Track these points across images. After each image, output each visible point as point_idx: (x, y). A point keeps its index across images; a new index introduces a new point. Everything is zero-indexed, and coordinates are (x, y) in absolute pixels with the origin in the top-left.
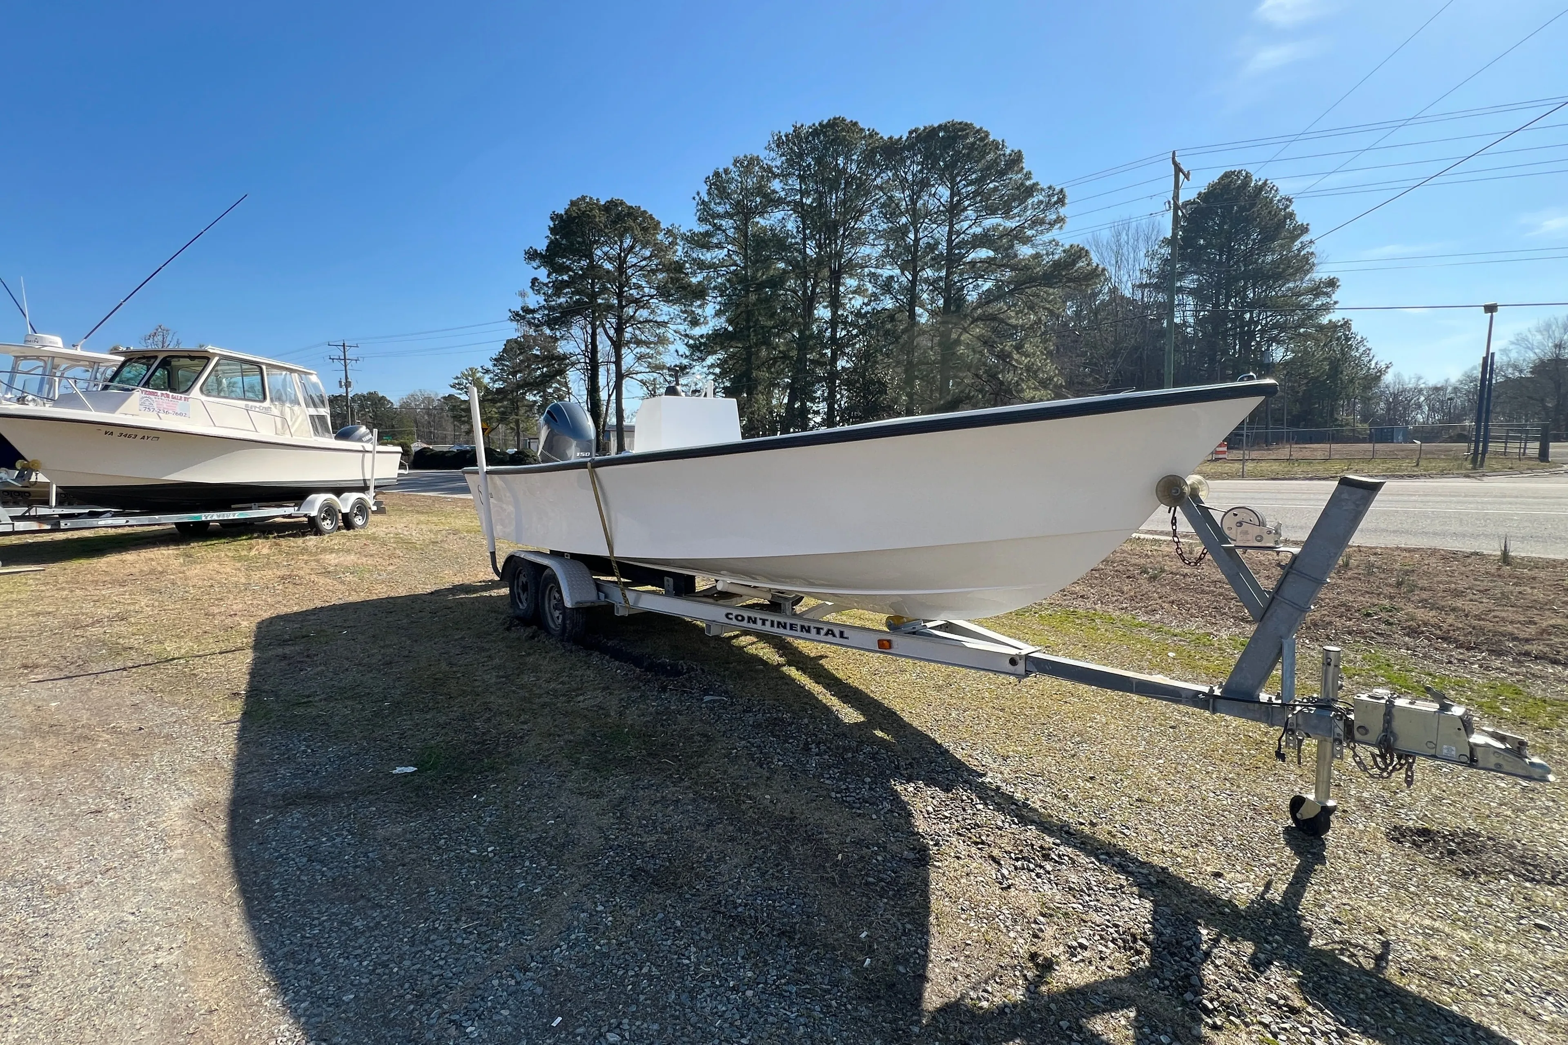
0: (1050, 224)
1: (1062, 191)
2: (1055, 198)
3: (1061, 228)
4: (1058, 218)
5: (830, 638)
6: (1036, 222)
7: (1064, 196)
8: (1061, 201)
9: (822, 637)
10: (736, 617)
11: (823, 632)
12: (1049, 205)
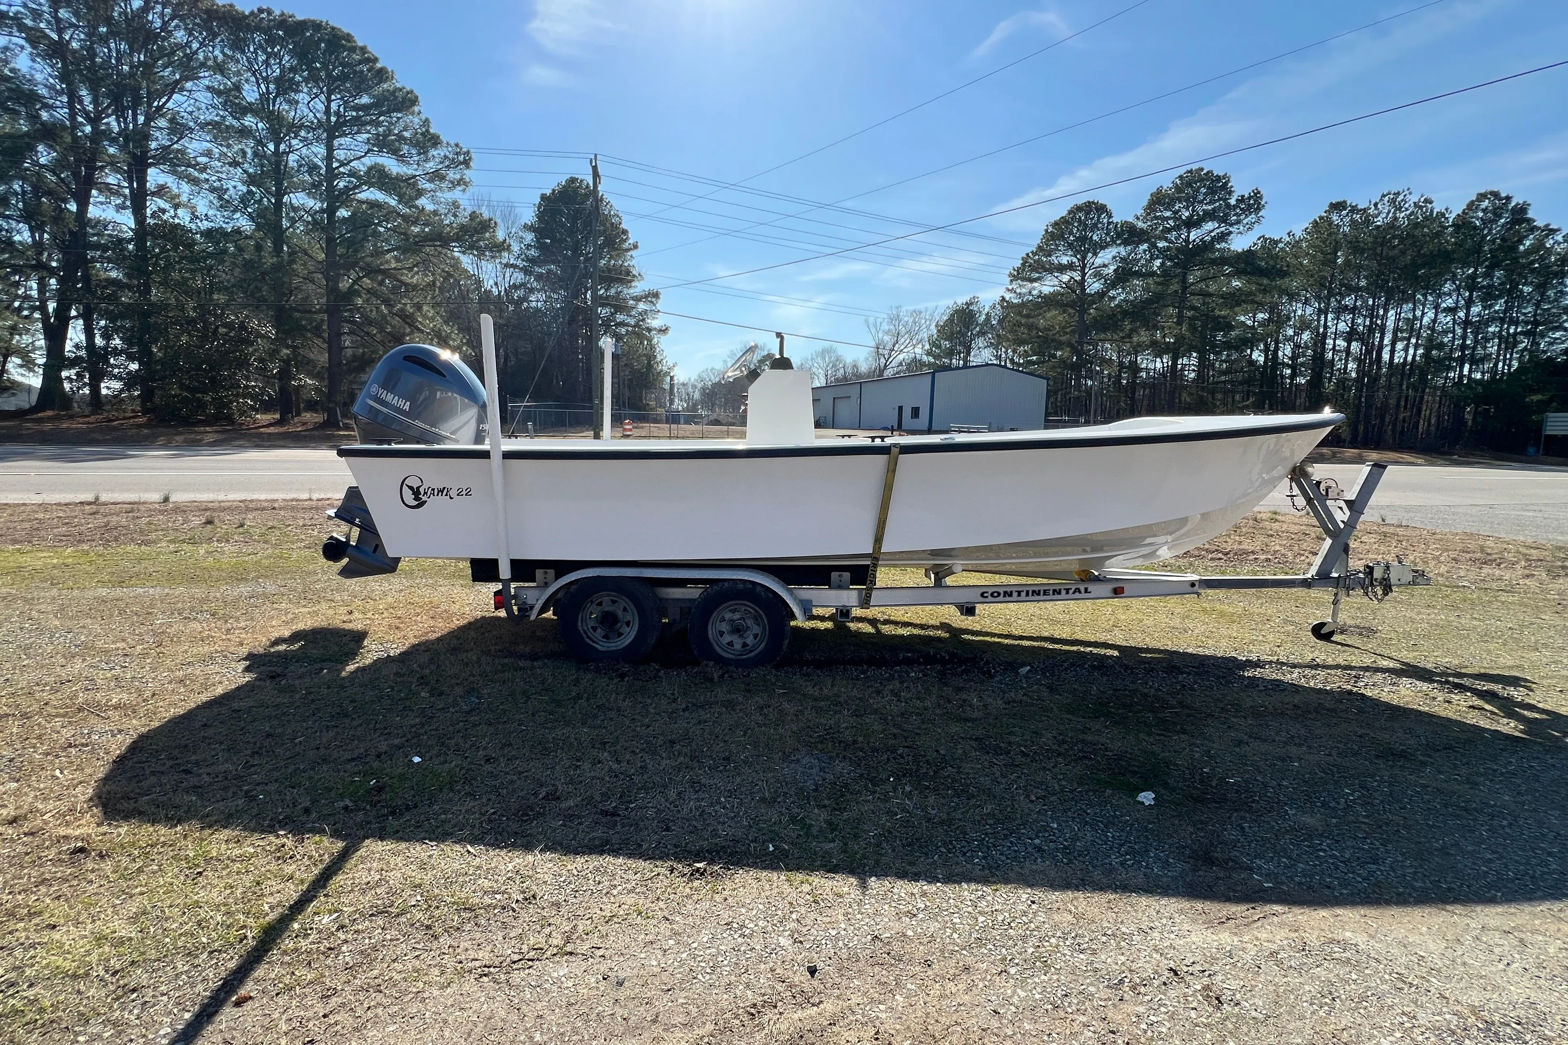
0: (452, 183)
1: (468, 152)
2: (461, 158)
3: (464, 190)
4: (462, 179)
5: (1077, 595)
6: (436, 176)
7: (470, 159)
8: (466, 163)
9: (1070, 596)
10: (992, 595)
11: (1071, 592)
12: (454, 164)
